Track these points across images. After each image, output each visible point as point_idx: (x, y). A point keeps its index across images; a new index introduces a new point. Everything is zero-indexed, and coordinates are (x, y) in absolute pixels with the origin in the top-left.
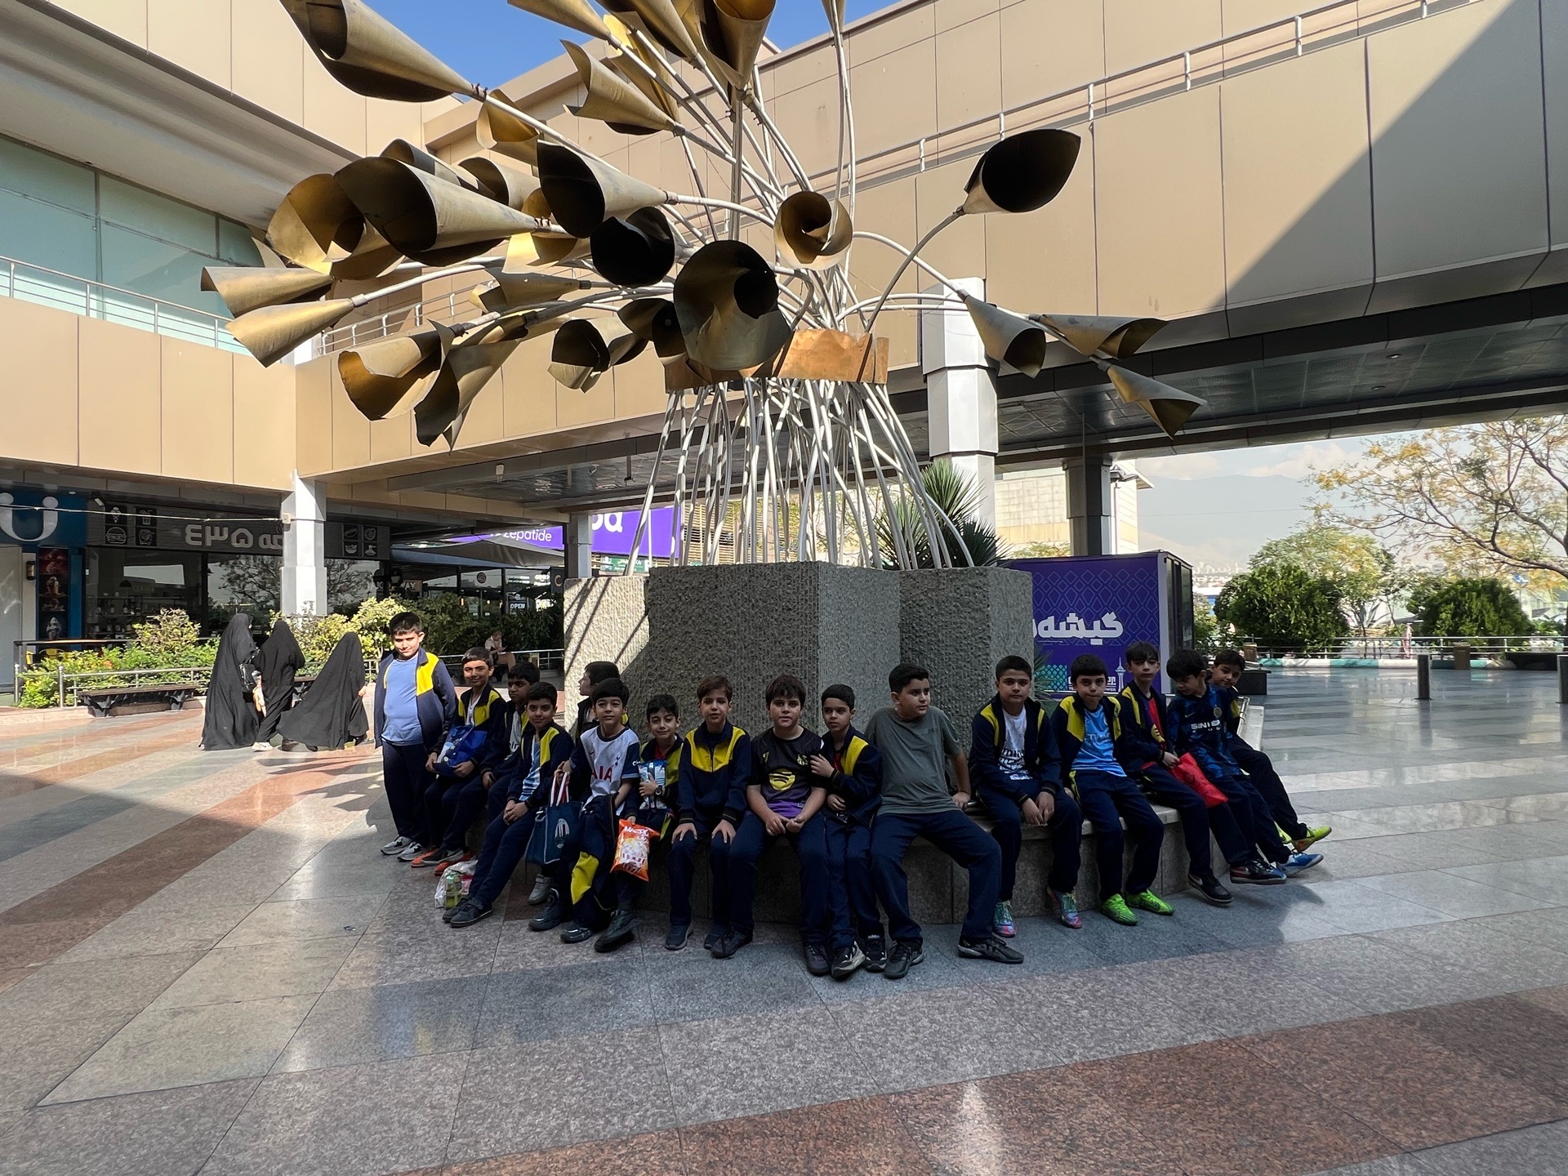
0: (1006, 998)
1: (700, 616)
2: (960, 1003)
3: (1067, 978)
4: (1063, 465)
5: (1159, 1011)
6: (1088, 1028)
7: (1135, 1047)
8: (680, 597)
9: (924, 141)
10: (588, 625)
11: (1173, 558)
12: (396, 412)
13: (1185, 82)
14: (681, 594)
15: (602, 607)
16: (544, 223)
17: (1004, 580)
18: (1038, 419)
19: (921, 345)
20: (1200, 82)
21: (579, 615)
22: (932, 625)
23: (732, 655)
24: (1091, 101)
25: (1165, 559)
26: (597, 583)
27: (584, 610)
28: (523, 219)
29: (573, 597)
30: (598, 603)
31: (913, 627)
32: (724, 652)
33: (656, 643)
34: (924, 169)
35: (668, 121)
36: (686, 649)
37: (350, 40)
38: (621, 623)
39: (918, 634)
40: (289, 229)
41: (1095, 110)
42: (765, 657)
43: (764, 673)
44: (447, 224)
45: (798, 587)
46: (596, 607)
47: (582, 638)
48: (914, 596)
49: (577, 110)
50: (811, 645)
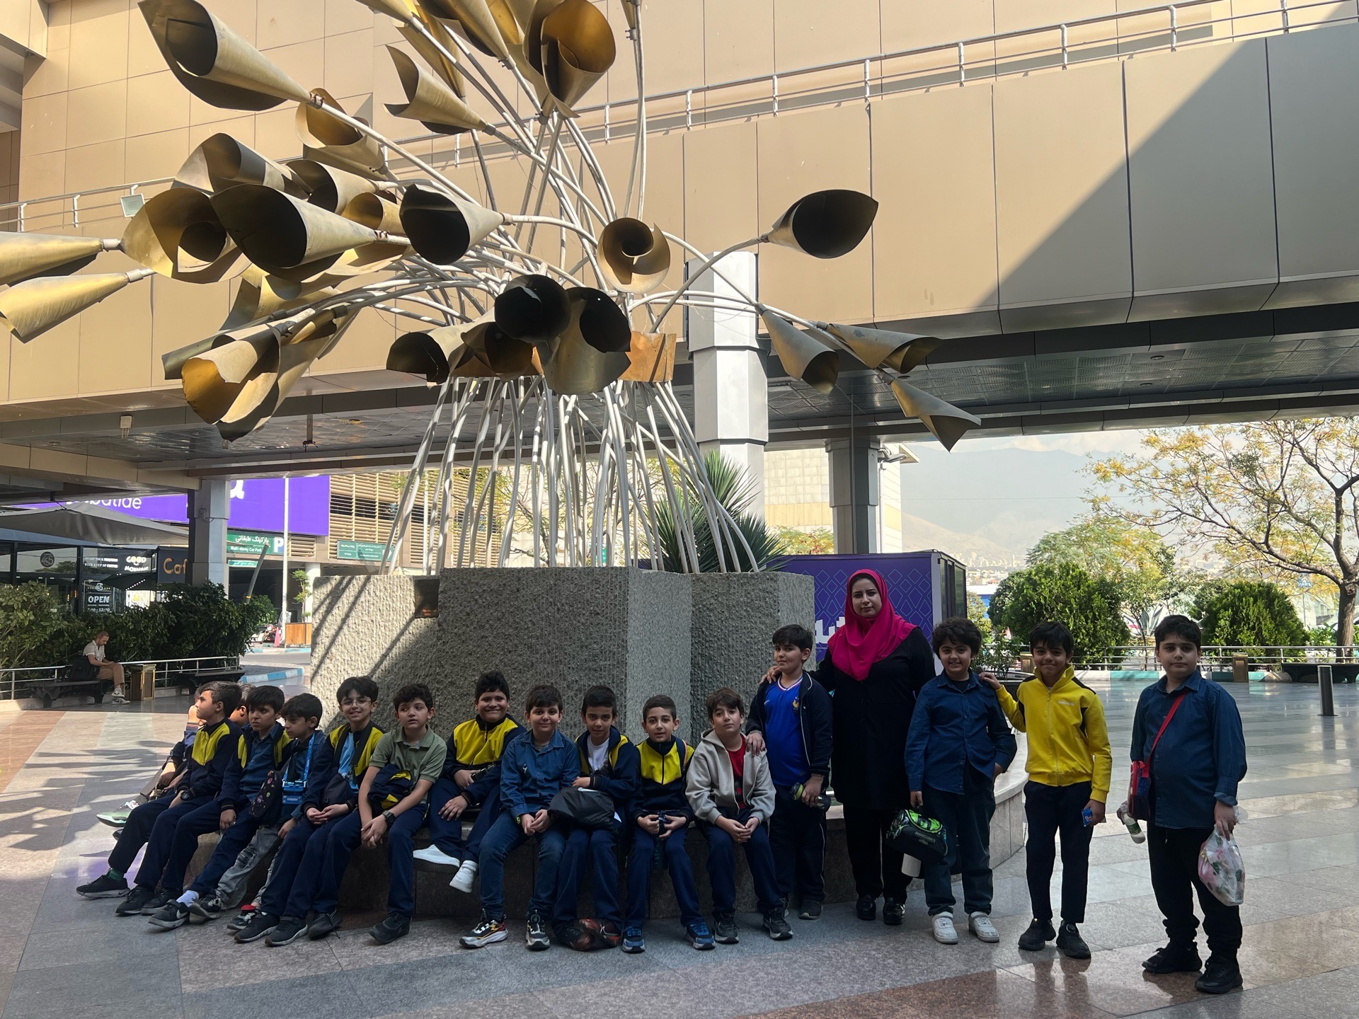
2: (787, 962)
3: (872, 941)
4: (826, 446)
5: (948, 957)
8: (476, 600)
9: (691, 92)
10: (340, 628)
11: (946, 558)
12: (233, 415)
13: (959, 72)
14: (477, 597)
15: (360, 608)
16: (383, 235)
17: (792, 584)
18: (803, 398)
19: (687, 319)
20: (972, 74)
21: (330, 617)
22: (722, 630)
23: (534, 660)
24: (868, 78)
25: (939, 560)
26: (354, 581)
27: (337, 612)
28: (367, 233)
29: (323, 597)
30: (354, 603)
31: (703, 632)
32: (525, 657)
33: (447, 647)
34: (690, 123)
35: (481, 122)
36: (482, 654)
37: (217, 62)
38: (385, 626)
39: (708, 639)
40: (139, 234)
41: (871, 87)
42: (571, 662)
43: (569, 679)
44: (312, 246)
45: (607, 592)
46: (351, 609)
47: (332, 643)
48: (705, 600)
49: (396, 110)
50: (620, 649)
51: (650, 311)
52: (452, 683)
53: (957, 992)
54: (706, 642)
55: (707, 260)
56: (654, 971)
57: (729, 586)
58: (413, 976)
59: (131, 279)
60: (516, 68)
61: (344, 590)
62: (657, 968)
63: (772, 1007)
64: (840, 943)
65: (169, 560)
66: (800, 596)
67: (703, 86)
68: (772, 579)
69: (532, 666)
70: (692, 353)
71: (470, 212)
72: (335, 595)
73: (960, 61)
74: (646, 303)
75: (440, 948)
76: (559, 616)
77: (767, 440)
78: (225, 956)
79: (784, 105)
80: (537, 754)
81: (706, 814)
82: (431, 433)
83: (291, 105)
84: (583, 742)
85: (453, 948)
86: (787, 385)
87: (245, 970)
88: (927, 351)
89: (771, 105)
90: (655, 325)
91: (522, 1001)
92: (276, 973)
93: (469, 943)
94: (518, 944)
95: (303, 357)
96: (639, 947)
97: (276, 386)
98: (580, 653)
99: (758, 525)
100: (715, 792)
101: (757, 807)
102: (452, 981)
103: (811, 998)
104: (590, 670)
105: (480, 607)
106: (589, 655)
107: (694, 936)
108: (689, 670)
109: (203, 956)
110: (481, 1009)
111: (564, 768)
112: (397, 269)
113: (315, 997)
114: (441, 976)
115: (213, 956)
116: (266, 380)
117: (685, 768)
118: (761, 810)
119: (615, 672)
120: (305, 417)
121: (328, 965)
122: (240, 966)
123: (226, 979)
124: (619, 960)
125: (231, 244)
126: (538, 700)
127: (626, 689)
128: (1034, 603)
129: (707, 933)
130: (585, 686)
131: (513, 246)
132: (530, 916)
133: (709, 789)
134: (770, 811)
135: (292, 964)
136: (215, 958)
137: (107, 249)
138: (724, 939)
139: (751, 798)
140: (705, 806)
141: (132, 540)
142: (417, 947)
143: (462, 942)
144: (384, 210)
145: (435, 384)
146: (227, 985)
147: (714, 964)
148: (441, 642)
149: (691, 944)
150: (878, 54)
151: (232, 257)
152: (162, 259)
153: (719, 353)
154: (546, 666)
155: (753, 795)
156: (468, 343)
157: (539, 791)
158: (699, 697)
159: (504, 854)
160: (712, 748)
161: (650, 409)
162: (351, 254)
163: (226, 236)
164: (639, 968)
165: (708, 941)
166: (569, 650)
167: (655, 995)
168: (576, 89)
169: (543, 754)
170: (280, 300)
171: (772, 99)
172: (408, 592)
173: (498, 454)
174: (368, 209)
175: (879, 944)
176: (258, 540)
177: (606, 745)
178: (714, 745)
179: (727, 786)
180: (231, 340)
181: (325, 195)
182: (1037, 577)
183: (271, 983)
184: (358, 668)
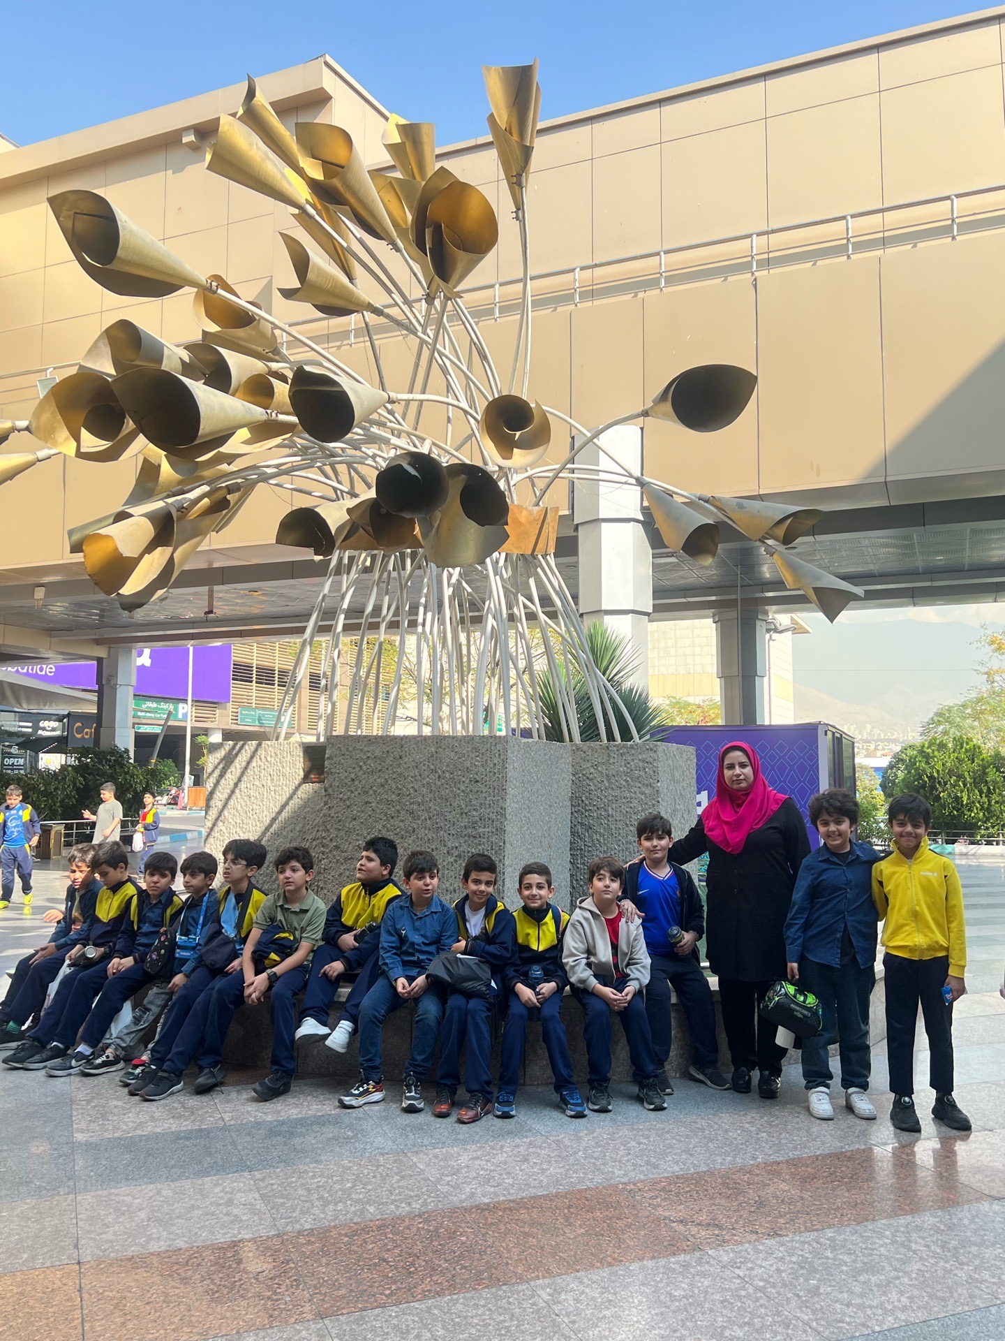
0: (698, 1128)
1: (382, 786)
2: (660, 1132)
3: (746, 1114)
4: (714, 616)
5: (823, 1132)
6: (766, 1143)
7: (805, 1153)
8: (361, 766)
9: (578, 269)
10: (233, 792)
11: (834, 730)
12: (131, 587)
13: (847, 245)
14: (361, 764)
15: (252, 773)
16: (274, 414)
17: (672, 755)
18: (690, 569)
19: (573, 492)
20: (861, 246)
21: (223, 781)
22: (601, 799)
23: (415, 827)
24: (755, 252)
25: (826, 732)
26: (247, 747)
27: (230, 776)
28: (258, 413)
29: (217, 761)
30: (246, 768)
31: (582, 801)
32: (407, 823)
33: (332, 812)
34: (578, 300)
35: (369, 303)
36: (366, 819)
37: (120, 253)
38: (275, 790)
39: (587, 808)
40: (46, 417)
41: (757, 261)
42: (451, 828)
43: (449, 845)
44: (206, 426)
45: (486, 760)
46: (243, 773)
47: (225, 806)
48: (584, 769)
49: (288, 294)
50: (499, 817)
51: (533, 485)
52: (337, 847)
53: (830, 1169)
54: (586, 811)
55: (589, 435)
56: (526, 1137)
57: (609, 756)
58: (292, 1133)
59: (40, 458)
60: (404, 251)
61: (237, 755)
62: (529, 1134)
63: (642, 1177)
64: (714, 1115)
65: (79, 724)
66: (680, 766)
67: (590, 263)
68: (652, 750)
69: (414, 831)
70: (577, 525)
71: (355, 392)
72: (228, 760)
73: (848, 234)
74: (529, 477)
75: (319, 1107)
76: (439, 783)
77: (651, 611)
78: (116, 1107)
79: (671, 280)
80: (415, 918)
81: (583, 981)
82: (321, 605)
83: (188, 292)
84: (460, 908)
85: (332, 1107)
86: (673, 556)
87: (133, 1122)
88: (810, 522)
89: (658, 280)
90: (538, 499)
91: (395, 1162)
92: (163, 1126)
93: (347, 1103)
94: (395, 1106)
95: (198, 532)
96: (508, 1112)
97: (171, 559)
98: (460, 819)
99: (640, 695)
100: (592, 959)
101: (632, 976)
102: (329, 1140)
103: (681, 1169)
104: (469, 837)
105: (364, 774)
106: (469, 822)
107: (566, 1103)
108: (569, 838)
109: (95, 1106)
110: (356, 1168)
111: (442, 931)
112: (290, 447)
113: (198, 1150)
114: (318, 1134)
115: (104, 1107)
116: (162, 554)
117: (560, 934)
118: (637, 979)
119: (494, 839)
120: (206, 588)
121: (212, 1119)
122: (129, 1118)
123: (116, 1128)
124: (492, 1125)
125: (130, 425)
126: (420, 866)
127: (504, 856)
128: (927, 776)
129: (579, 1101)
130: (464, 852)
131: (400, 424)
132: (406, 1077)
133: (585, 956)
134: (646, 981)
135: (178, 1118)
136: (106, 1109)
137: (19, 431)
138: (596, 1107)
139: (626, 967)
140: (581, 973)
141: (45, 705)
142: (297, 1105)
143: (341, 1101)
144: (275, 390)
145: (321, 557)
146: (116, 1135)
147: (585, 1132)
148: (327, 806)
149: (564, 1112)
150: (765, 228)
151: (131, 438)
152: (66, 439)
153: (604, 525)
154: (427, 832)
155: (628, 965)
156: (353, 518)
157: (417, 954)
158: (579, 866)
159: (383, 1016)
160: (588, 915)
161: (532, 581)
162: (244, 434)
163: (125, 417)
164: (512, 1133)
165: (579, 1109)
166: (449, 816)
167: (526, 1160)
168: (460, 270)
169: (421, 918)
170: (178, 477)
171: (659, 275)
172: (298, 758)
173: (384, 624)
174: (260, 389)
175: (752, 1118)
176: (164, 706)
177: (482, 911)
178: (590, 911)
179: (604, 953)
180: (131, 516)
181: (219, 377)
182: (929, 750)
183: (157, 1135)
184: (249, 831)
